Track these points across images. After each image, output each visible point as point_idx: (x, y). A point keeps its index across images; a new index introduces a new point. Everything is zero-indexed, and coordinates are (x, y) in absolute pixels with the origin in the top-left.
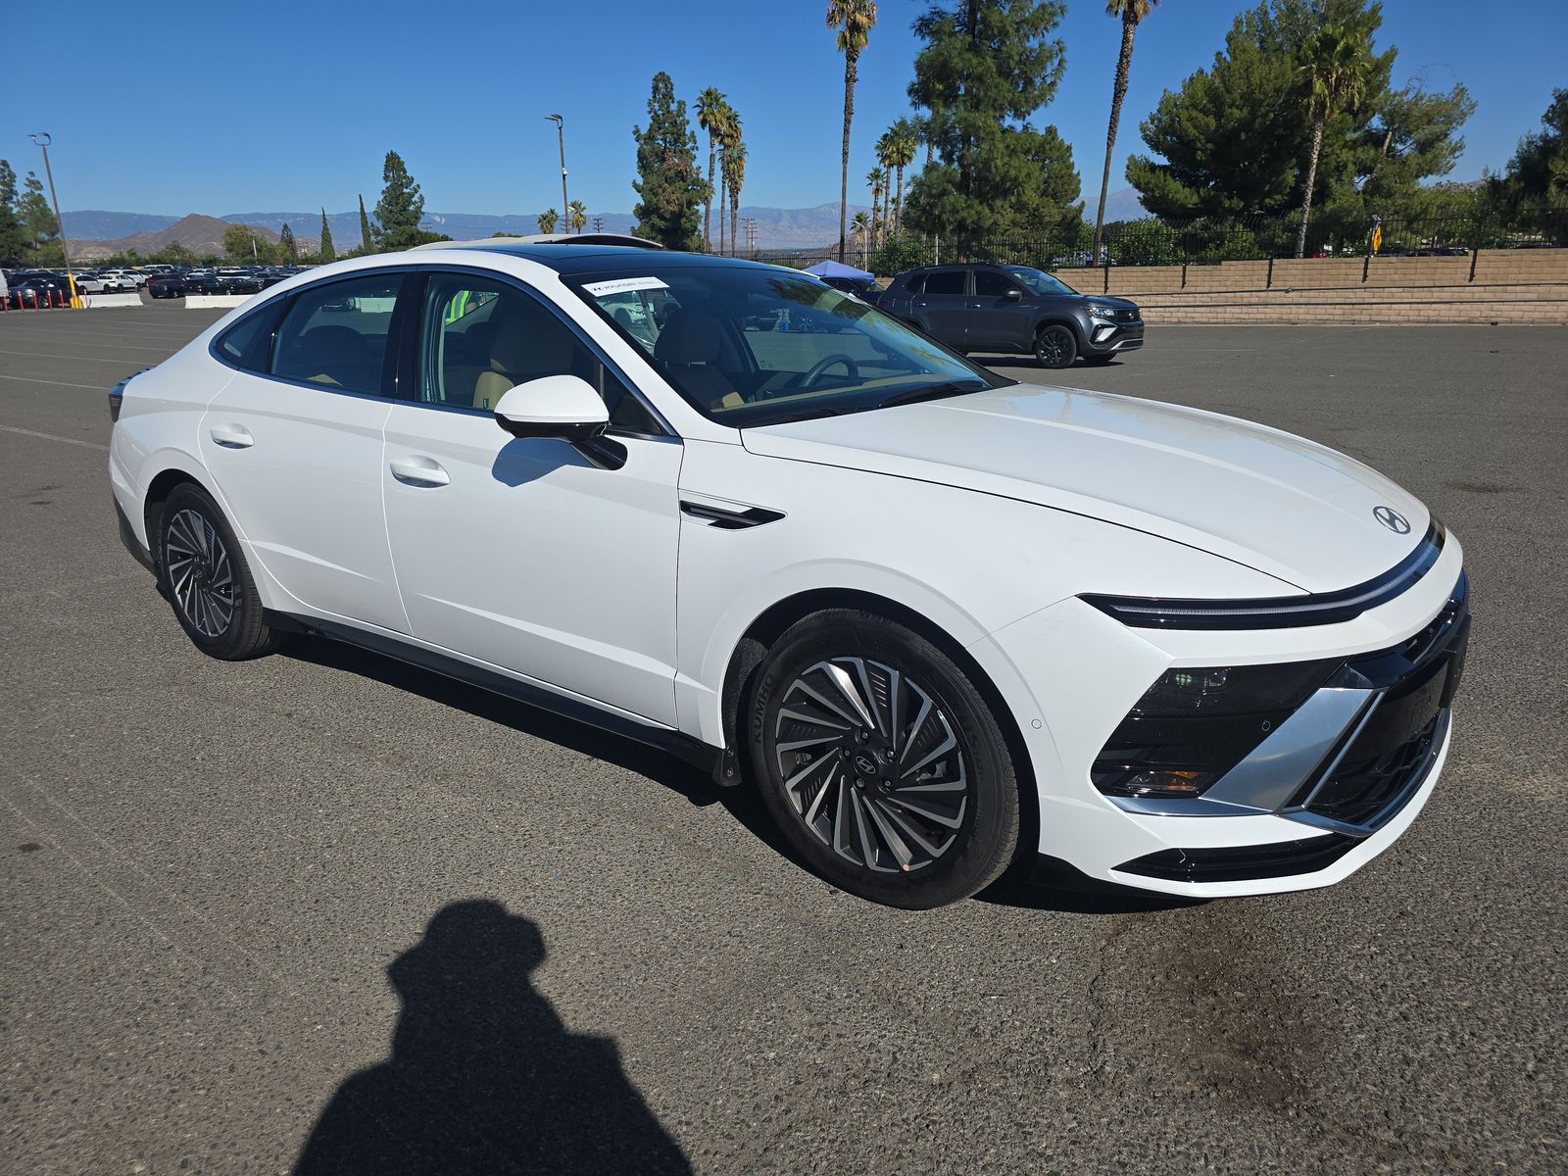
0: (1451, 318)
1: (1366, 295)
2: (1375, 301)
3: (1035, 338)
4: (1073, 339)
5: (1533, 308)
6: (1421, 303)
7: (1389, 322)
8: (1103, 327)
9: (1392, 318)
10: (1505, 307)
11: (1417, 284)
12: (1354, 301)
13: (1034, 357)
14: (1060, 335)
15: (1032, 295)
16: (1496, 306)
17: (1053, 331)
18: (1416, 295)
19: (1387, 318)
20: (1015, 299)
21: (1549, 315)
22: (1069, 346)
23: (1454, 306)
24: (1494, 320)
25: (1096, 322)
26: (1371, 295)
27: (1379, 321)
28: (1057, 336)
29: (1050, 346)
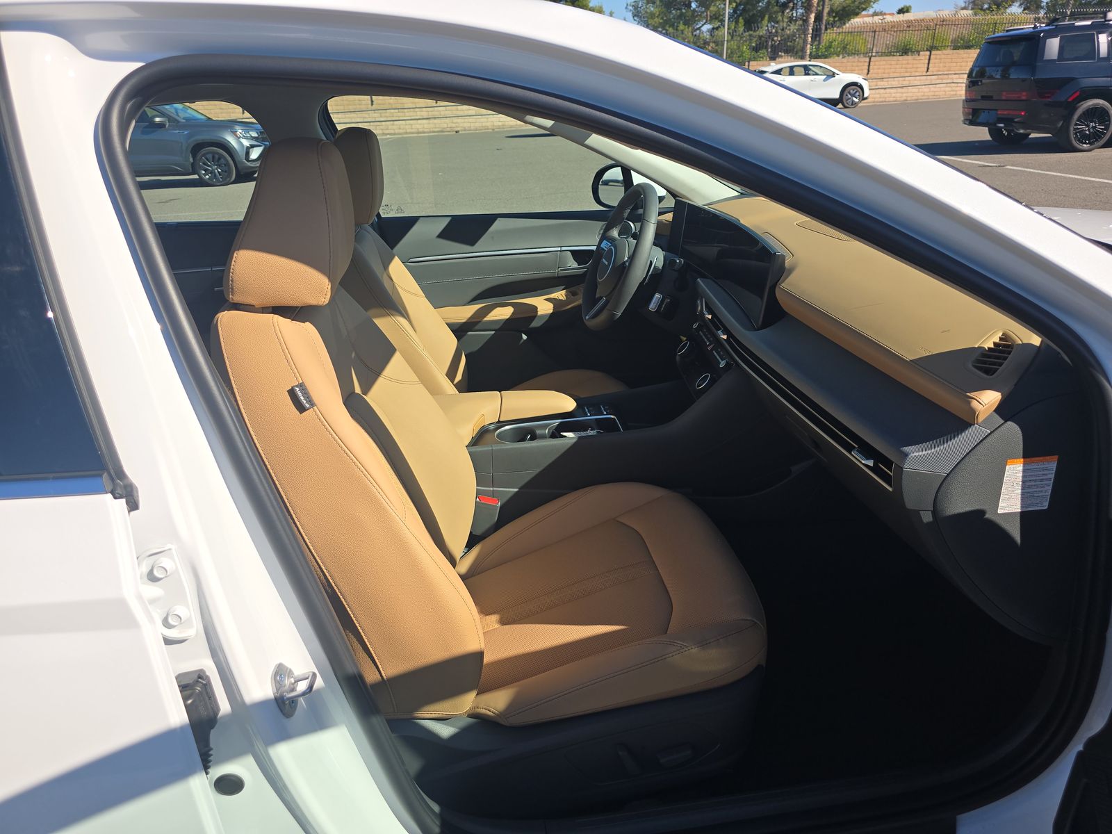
0: (431, 130)
1: (376, 115)
2: (382, 119)
3: (191, 160)
4: (229, 159)
5: (474, 120)
6: (411, 120)
7: (395, 134)
8: (252, 146)
9: (397, 131)
10: (459, 120)
11: (406, 106)
12: (369, 120)
13: (196, 177)
14: (217, 156)
15: (178, 122)
16: (455, 120)
17: (208, 153)
18: (407, 114)
19: (392, 132)
20: (161, 125)
21: (484, 124)
22: (227, 164)
23: (432, 121)
24: (456, 129)
25: (246, 143)
26: (378, 115)
27: (388, 134)
28: (213, 157)
29: (209, 166)
